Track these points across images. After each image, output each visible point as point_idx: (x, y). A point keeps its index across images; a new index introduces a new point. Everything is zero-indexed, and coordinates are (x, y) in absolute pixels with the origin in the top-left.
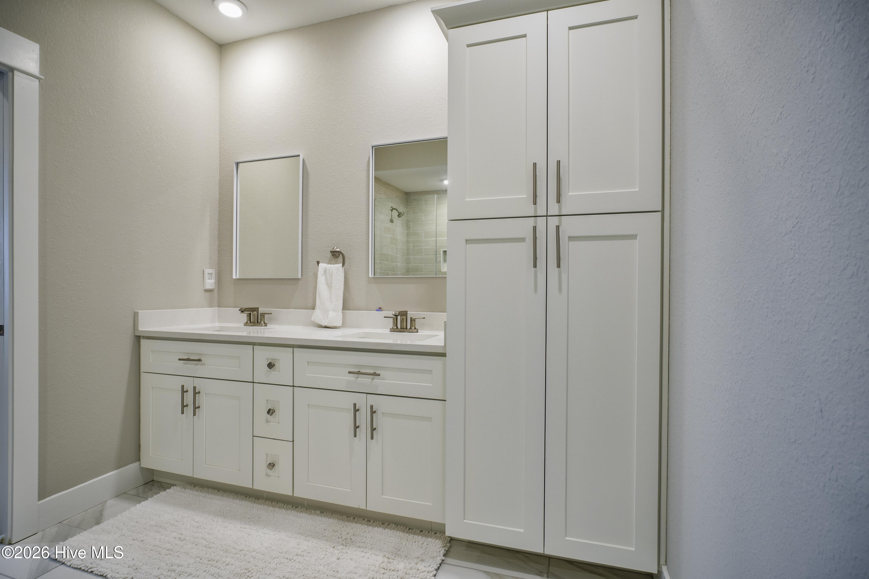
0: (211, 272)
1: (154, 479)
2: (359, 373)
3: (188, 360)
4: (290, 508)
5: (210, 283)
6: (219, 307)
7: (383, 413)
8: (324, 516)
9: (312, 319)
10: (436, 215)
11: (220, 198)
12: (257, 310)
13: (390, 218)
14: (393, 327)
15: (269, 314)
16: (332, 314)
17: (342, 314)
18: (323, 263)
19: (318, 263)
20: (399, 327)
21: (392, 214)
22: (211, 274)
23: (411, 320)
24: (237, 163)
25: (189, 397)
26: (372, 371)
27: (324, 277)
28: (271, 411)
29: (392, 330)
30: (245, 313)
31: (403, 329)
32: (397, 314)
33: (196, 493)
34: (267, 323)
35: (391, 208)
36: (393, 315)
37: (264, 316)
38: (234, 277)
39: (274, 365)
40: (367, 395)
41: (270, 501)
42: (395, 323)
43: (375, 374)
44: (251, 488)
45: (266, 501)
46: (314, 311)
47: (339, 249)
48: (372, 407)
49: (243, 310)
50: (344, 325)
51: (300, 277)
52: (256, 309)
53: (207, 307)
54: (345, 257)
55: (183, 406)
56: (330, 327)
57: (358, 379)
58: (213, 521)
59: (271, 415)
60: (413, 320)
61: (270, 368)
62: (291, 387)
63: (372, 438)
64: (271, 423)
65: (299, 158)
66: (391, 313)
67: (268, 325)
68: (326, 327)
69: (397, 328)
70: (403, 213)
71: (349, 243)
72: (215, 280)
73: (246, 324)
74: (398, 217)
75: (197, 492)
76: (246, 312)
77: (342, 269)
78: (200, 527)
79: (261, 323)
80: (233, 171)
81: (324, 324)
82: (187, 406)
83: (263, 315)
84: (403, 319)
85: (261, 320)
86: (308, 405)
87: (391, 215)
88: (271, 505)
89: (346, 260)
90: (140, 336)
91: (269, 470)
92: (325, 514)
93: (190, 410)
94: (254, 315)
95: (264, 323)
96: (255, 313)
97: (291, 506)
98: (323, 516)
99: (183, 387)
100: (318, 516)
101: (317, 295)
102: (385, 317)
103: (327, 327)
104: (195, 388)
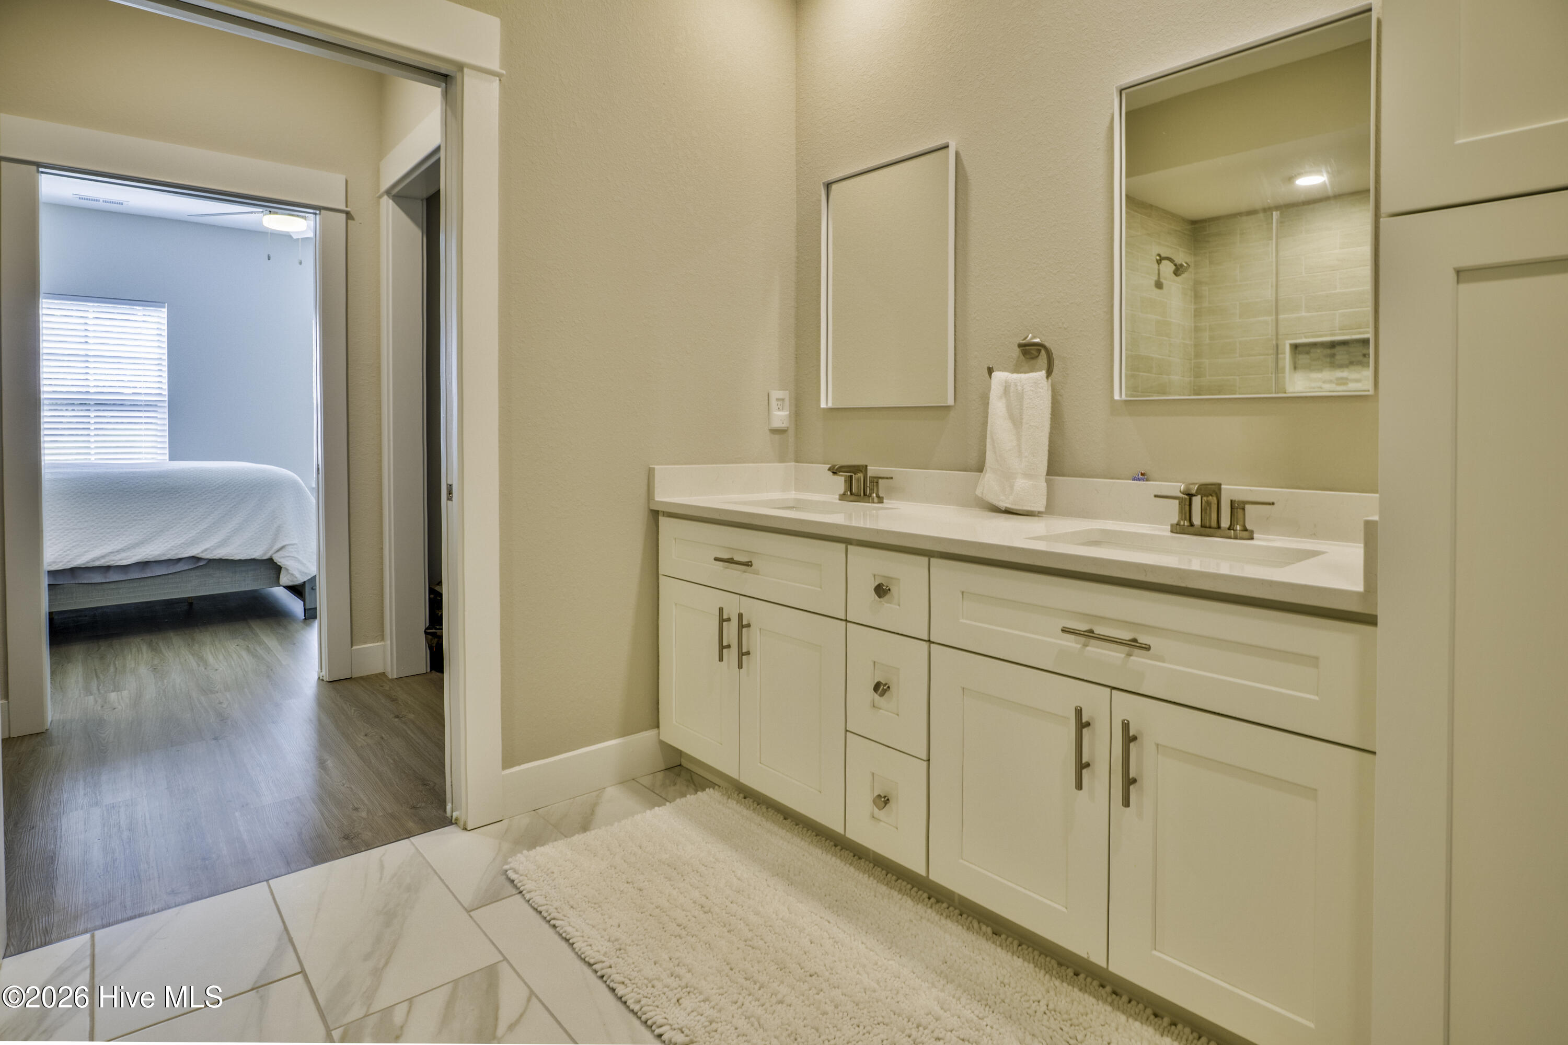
0: (781, 397)
1: (682, 764)
2: (1089, 634)
3: (730, 561)
4: (924, 899)
5: (780, 417)
6: (797, 461)
7: (1158, 745)
8: (1001, 945)
9: (977, 493)
10: (1277, 262)
11: (797, 258)
12: (863, 471)
13: (1156, 278)
14: (1179, 521)
15: (887, 478)
16: (1021, 483)
17: (1045, 484)
18: (1000, 371)
19: (990, 371)
20: (1197, 521)
21: (1159, 270)
22: (783, 400)
23: (1231, 508)
24: (826, 184)
25: (731, 630)
26: (1126, 635)
27: (1004, 400)
28: (882, 687)
29: (1177, 529)
30: (842, 476)
31: (1209, 529)
32: (1194, 492)
33: (745, 812)
34: (883, 498)
35: (1158, 258)
36: (1180, 492)
37: (877, 482)
38: (823, 405)
39: (889, 590)
40: (1113, 691)
41: (883, 869)
42: (1185, 514)
43: (1133, 644)
44: (842, 835)
45: (875, 867)
46: (982, 476)
47: (1039, 338)
48: (1126, 726)
49: (837, 470)
50: (1051, 509)
51: (950, 402)
52: (863, 469)
53: (774, 462)
54: (1054, 357)
55: (722, 647)
56: (1018, 512)
57: (1088, 648)
58: (768, 886)
59: (882, 695)
60: (1237, 507)
61: (880, 597)
62: (924, 643)
63: (1126, 803)
64: (881, 711)
65: (948, 153)
66: (1177, 488)
67: (884, 501)
68: (1008, 512)
69: (1192, 525)
70: (1185, 265)
71: (1063, 323)
72: (790, 412)
73: (843, 497)
74: (1173, 275)
75: (748, 811)
76: (841, 473)
77: (1046, 383)
78: (743, 891)
79: (871, 496)
80: (820, 201)
81: (1003, 505)
82: (729, 646)
83: (875, 480)
84: (1209, 504)
85: (872, 490)
86: (964, 688)
87: (1157, 272)
88: (884, 879)
89: (1056, 362)
90: (658, 511)
91: (876, 810)
92: (1004, 941)
93: (731, 655)
94: (858, 480)
95: (878, 496)
96: (861, 475)
97: (925, 895)
98: (998, 943)
99: (721, 610)
100: (987, 939)
101: (988, 440)
102: (1156, 496)
103: (1011, 511)
104: (740, 616)
